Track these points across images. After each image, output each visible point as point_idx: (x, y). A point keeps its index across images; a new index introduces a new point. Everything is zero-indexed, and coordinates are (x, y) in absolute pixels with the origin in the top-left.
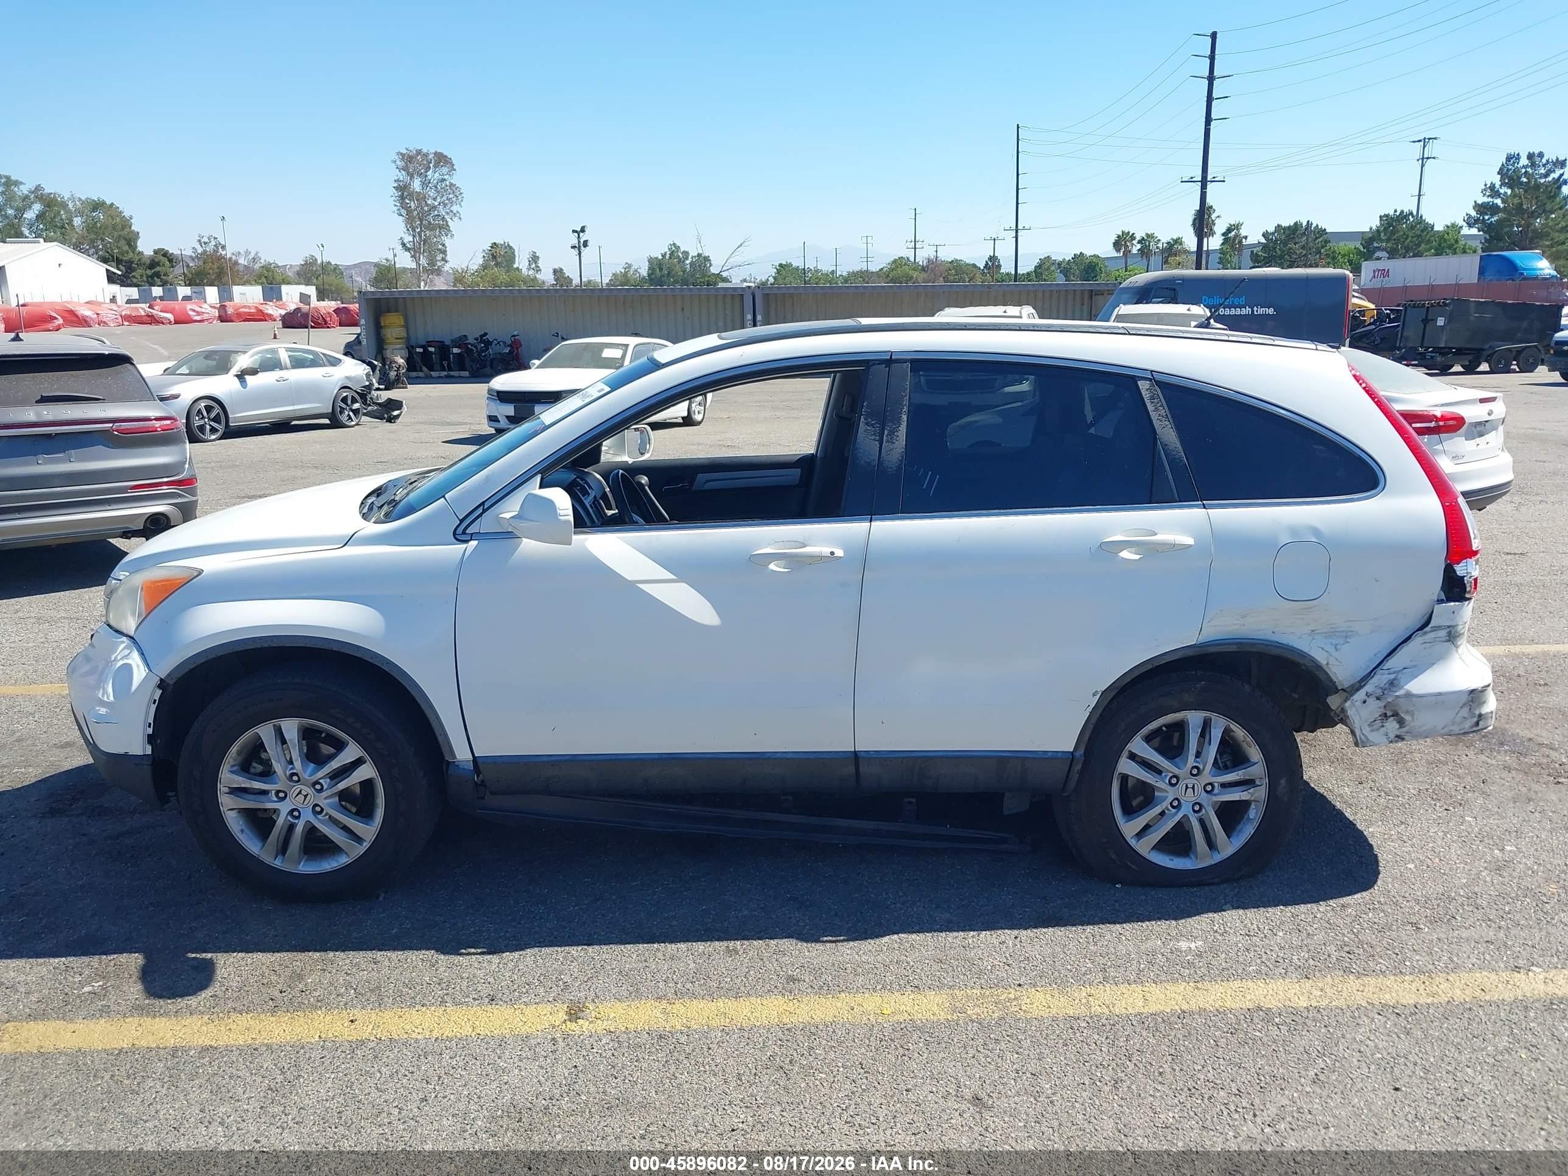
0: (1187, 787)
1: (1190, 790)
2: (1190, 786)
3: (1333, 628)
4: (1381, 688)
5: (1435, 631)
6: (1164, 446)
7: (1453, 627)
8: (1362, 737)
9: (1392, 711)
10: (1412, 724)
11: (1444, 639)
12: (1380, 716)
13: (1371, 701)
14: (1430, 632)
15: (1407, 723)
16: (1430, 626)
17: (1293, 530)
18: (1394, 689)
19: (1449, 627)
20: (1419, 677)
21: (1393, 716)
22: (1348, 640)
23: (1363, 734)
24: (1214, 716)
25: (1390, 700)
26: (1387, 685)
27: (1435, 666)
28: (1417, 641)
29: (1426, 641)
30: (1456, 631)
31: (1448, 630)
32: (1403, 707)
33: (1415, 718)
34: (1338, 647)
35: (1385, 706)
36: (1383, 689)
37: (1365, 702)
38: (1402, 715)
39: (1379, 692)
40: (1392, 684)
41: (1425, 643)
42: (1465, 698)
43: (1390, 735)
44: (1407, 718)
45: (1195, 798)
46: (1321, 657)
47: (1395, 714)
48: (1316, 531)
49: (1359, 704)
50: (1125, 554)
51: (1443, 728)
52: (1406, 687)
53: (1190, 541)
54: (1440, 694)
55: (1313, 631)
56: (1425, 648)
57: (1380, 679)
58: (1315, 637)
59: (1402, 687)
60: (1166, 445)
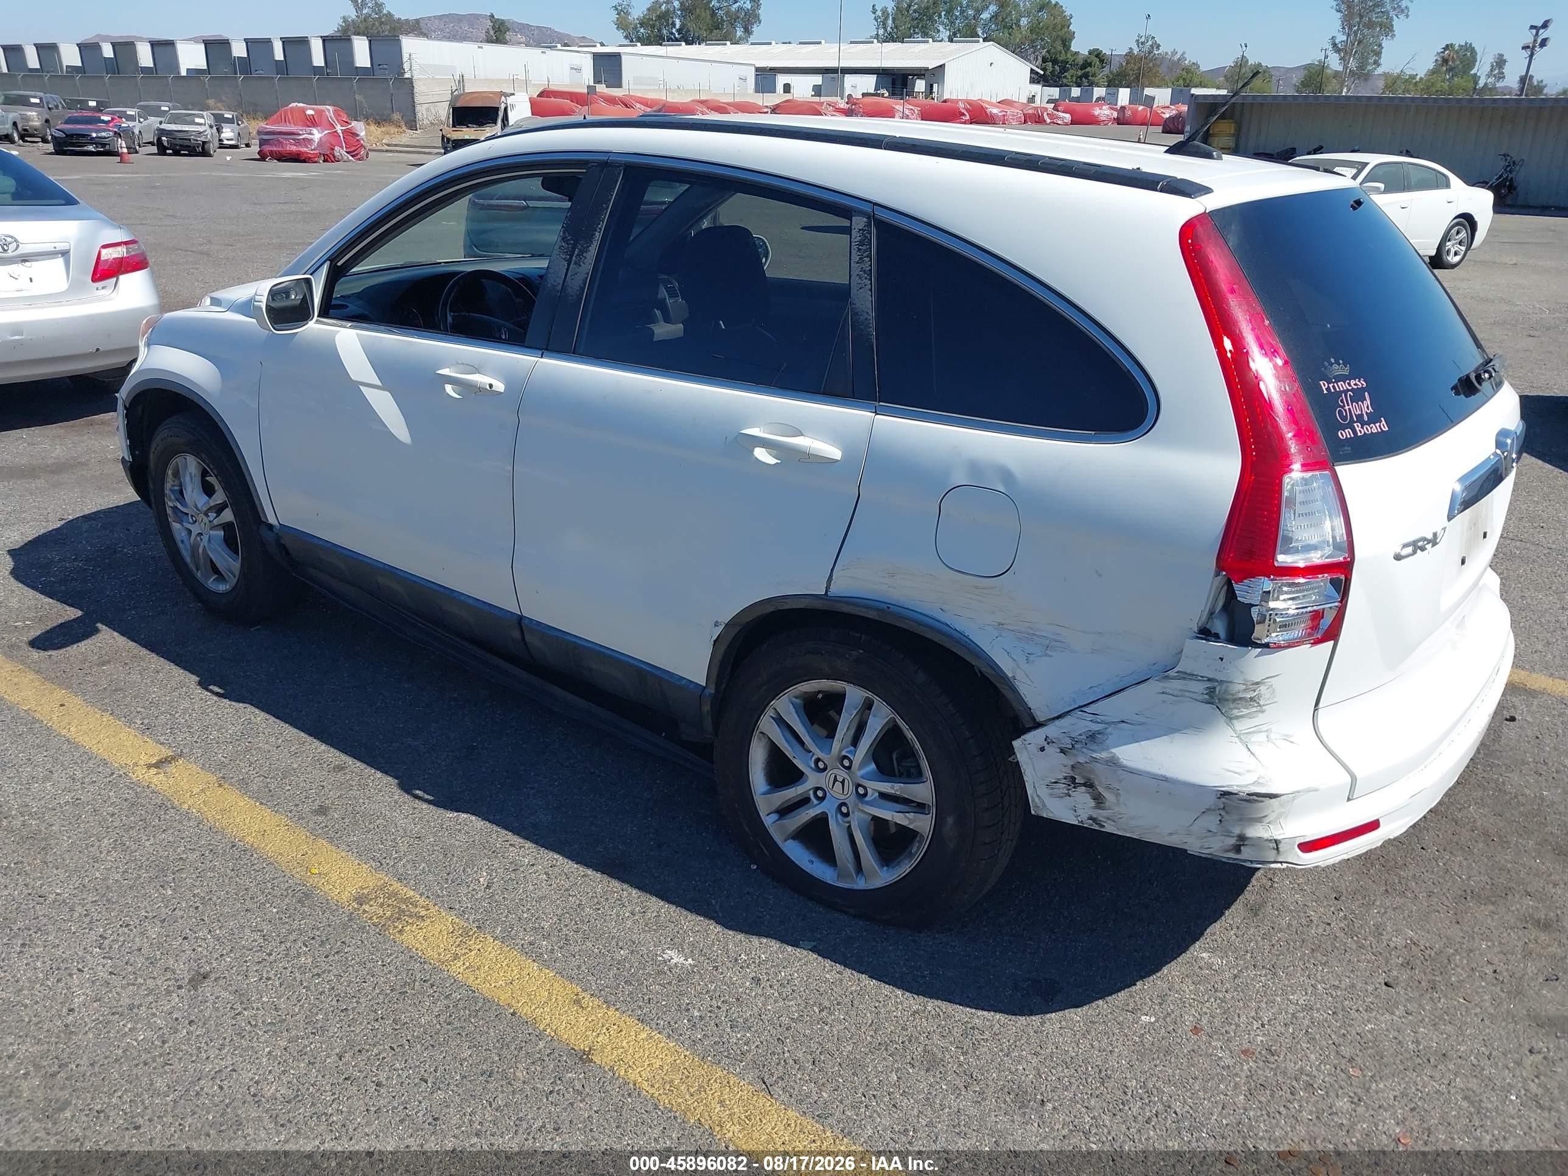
0: (835, 780)
1: (838, 785)
2: (840, 779)
3: (1031, 628)
4: (1073, 739)
5: (1184, 679)
6: (855, 314)
7: (1221, 682)
8: (1037, 799)
9: (1084, 777)
10: (1116, 809)
11: (1200, 697)
12: (1065, 778)
13: (1051, 750)
14: (1174, 678)
15: (1107, 804)
16: (1176, 670)
17: (975, 467)
18: (1094, 747)
19: (1209, 680)
20: (1142, 743)
21: (1084, 785)
22: (1049, 652)
23: (1038, 796)
24: (877, 700)
25: (1081, 760)
26: (1084, 737)
27: (1176, 735)
28: (1153, 687)
29: (1168, 691)
30: (1226, 691)
31: (1209, 685)
32: (1102, 777)
33: (1121, 800)
34: (1031, 658)
35: (1073, 767)
36: (1075, 741)
37: (1042, 749)
38: (1100, 790)
39: (1067, 743)
40: (1092, 737)
41: (1163, 693)
42: (1211, 801)
43: (1079, 812)
44: (1108, 796)
45: (843, 797)
46: (1006, 665)
47: (1089, 785)
48: (1006, 475)
49: (1033, 749)
50: (761, 454)
51: (1171, 834)
52: (1113, 750)
53: (836, 453)
54: (1165, 779)
55: (1000, 624)
56: (1164, 702)
57: (1077, 725)
58: (1004, 635)
59: (1107, 749)
60: (857, 314)
